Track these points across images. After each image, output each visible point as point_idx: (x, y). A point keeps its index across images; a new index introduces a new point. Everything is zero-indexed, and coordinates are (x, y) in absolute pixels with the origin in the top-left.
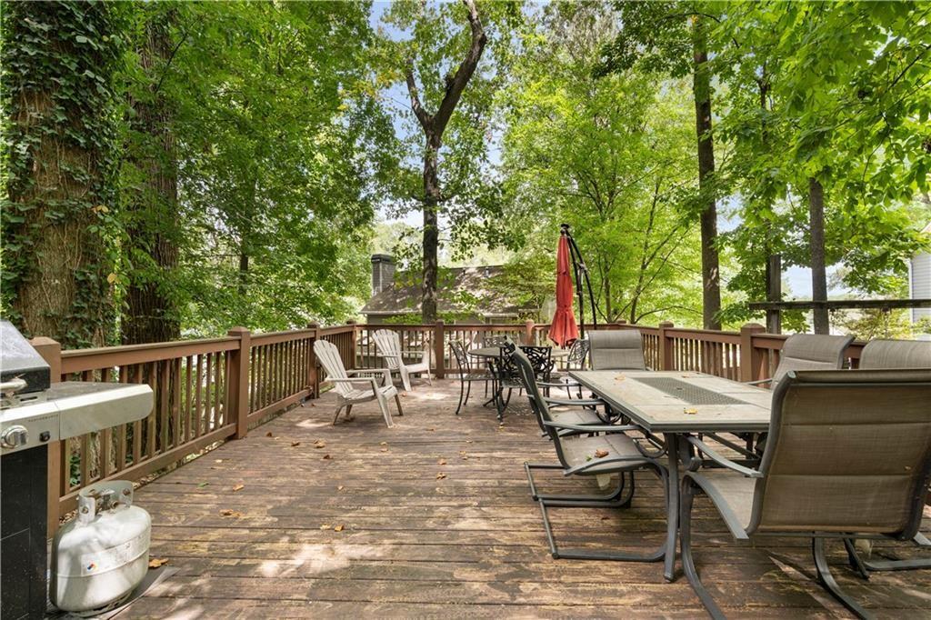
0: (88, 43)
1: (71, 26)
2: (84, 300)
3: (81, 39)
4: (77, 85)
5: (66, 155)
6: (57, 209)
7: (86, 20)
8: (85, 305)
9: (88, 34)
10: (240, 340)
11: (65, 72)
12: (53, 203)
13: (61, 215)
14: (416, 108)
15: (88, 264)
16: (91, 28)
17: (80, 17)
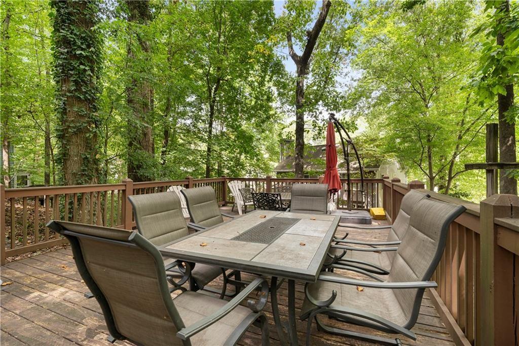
0: (81, 54)
1: (75, 48)
2: (86, 166)
3: (78, 52)
4: (79, 73)
5: (78, 104)
6: (74, 128)
7: (82, 43)
8: (86, 168)
9: (82, 49)
10: (126, 185)
11: (74, 69)
12: (72, 125)
13: (75, 130)
14: (291, 53)
15: (89, 151)
16: (84, 47)
17: (79, 42)
